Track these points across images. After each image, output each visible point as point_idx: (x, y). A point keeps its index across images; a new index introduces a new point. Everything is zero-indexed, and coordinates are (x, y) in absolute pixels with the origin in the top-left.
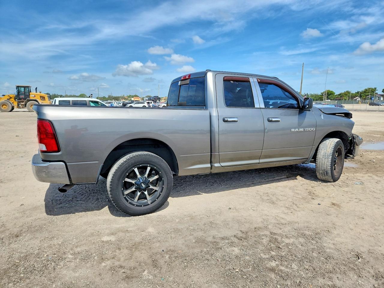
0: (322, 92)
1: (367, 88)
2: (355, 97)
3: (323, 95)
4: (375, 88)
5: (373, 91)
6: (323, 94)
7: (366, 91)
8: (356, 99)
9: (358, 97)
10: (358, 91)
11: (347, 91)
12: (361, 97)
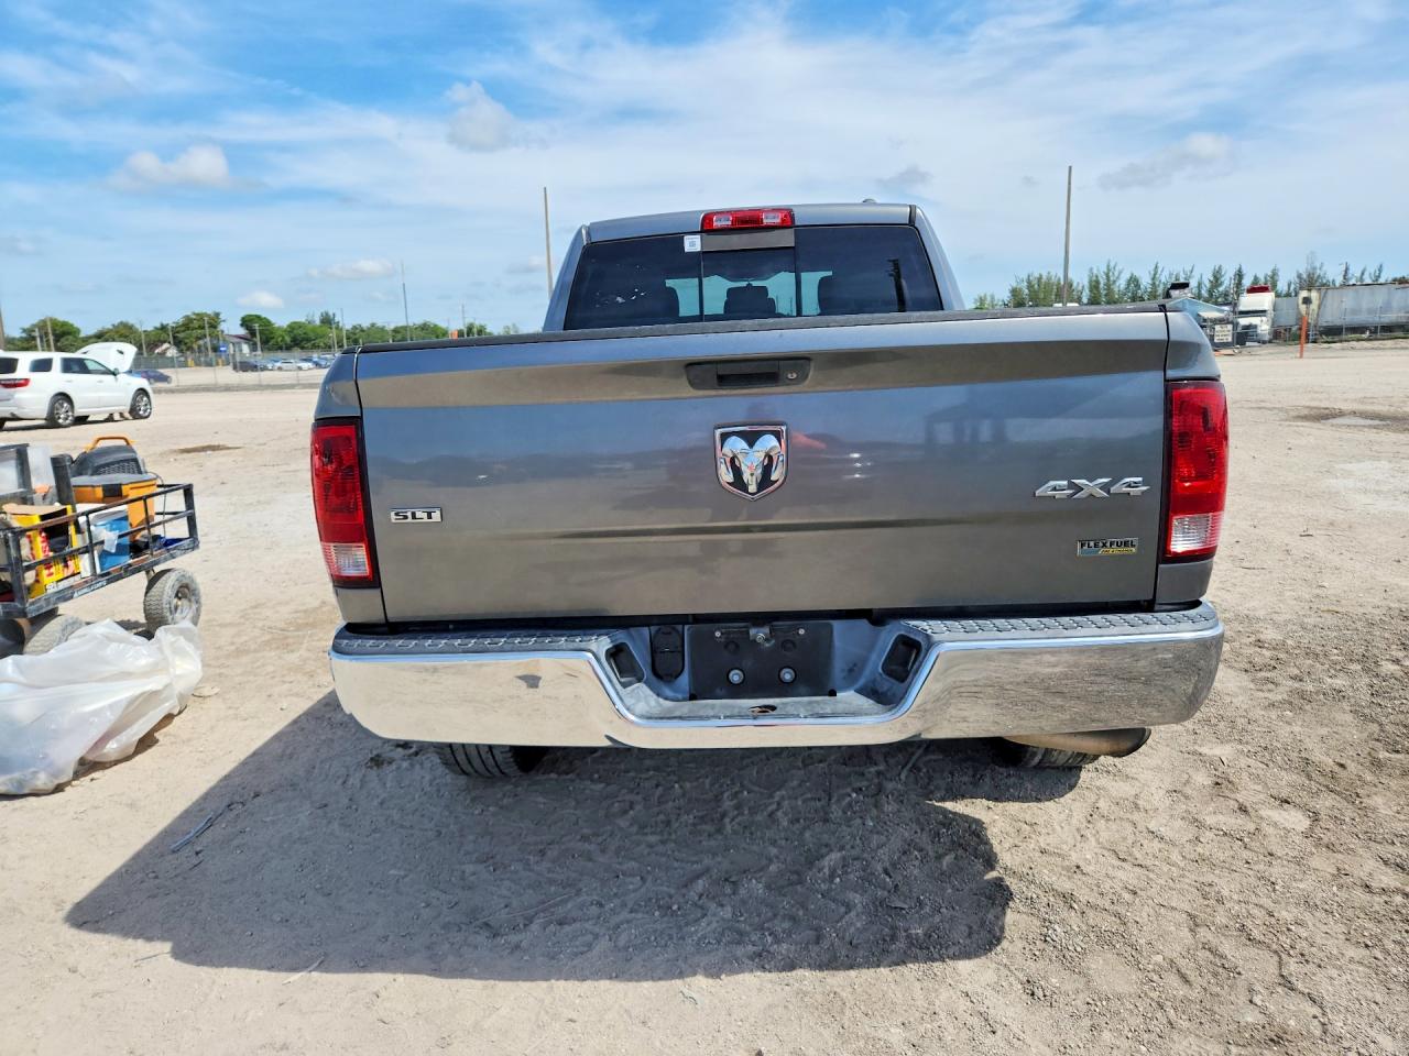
0: (27, 326)
1: (189, 313)
2: (157, 346)
3: (34, 338)
4: (217, 315)
5: (214, 321)
6: (33, 334)
7: (188, 324)
8: (164, 352)
9: (166, 345)
10: (162, 325)
11: (121, 323)
12: (178, 343)
